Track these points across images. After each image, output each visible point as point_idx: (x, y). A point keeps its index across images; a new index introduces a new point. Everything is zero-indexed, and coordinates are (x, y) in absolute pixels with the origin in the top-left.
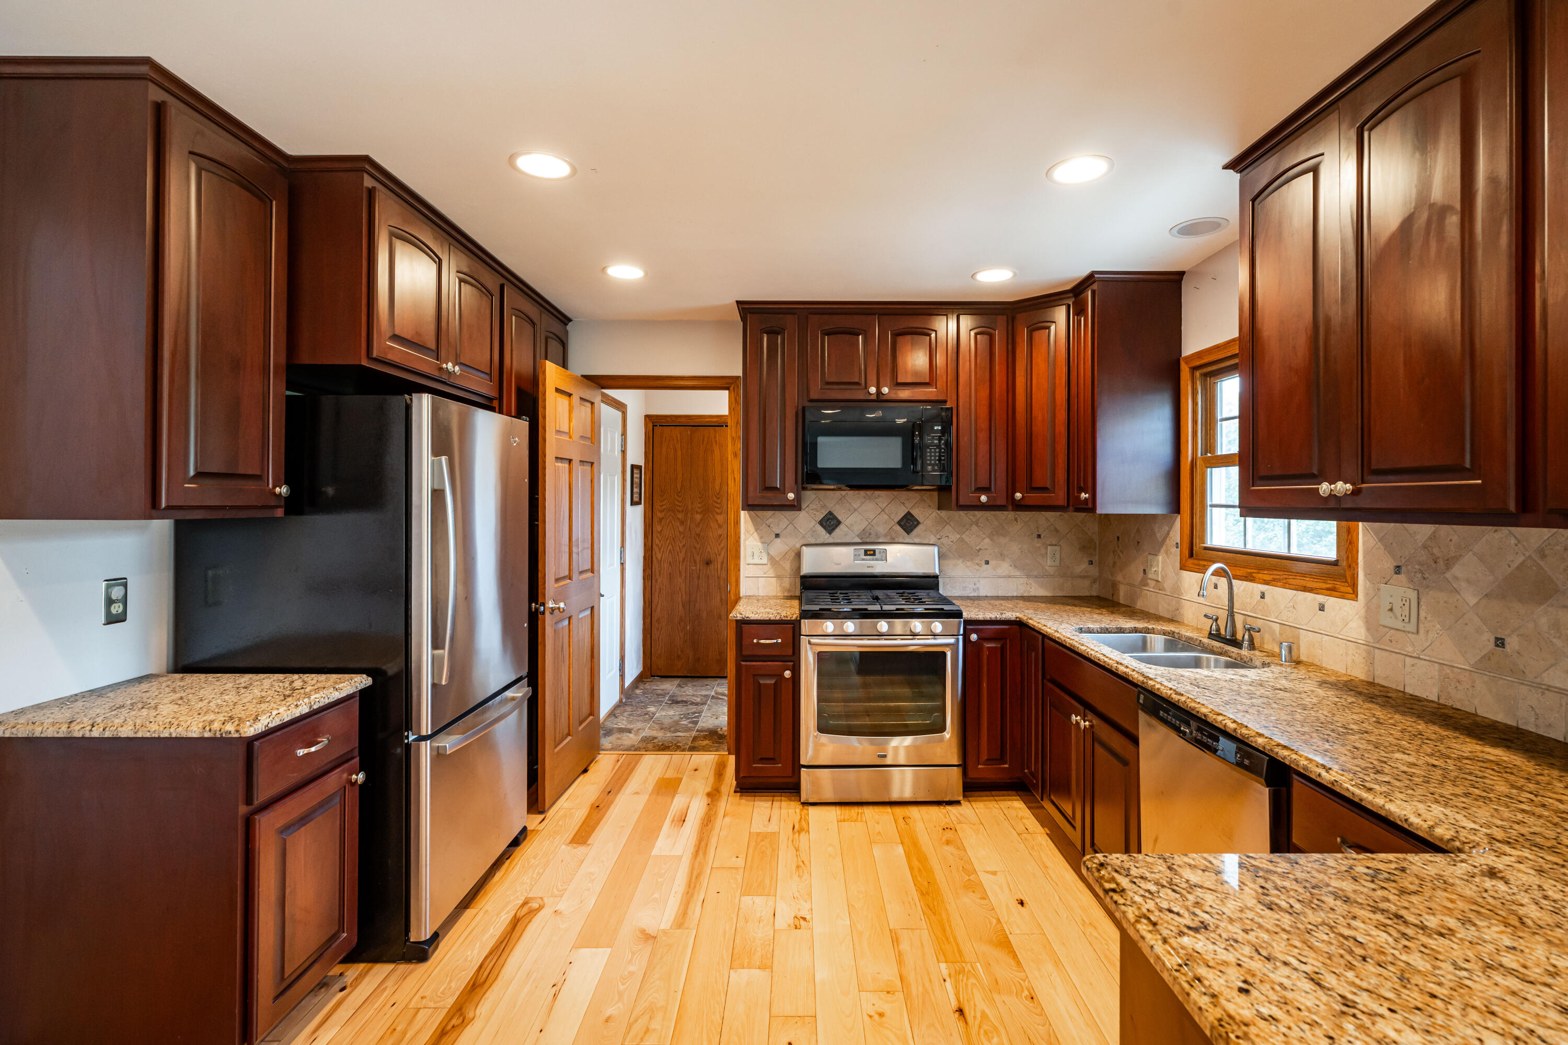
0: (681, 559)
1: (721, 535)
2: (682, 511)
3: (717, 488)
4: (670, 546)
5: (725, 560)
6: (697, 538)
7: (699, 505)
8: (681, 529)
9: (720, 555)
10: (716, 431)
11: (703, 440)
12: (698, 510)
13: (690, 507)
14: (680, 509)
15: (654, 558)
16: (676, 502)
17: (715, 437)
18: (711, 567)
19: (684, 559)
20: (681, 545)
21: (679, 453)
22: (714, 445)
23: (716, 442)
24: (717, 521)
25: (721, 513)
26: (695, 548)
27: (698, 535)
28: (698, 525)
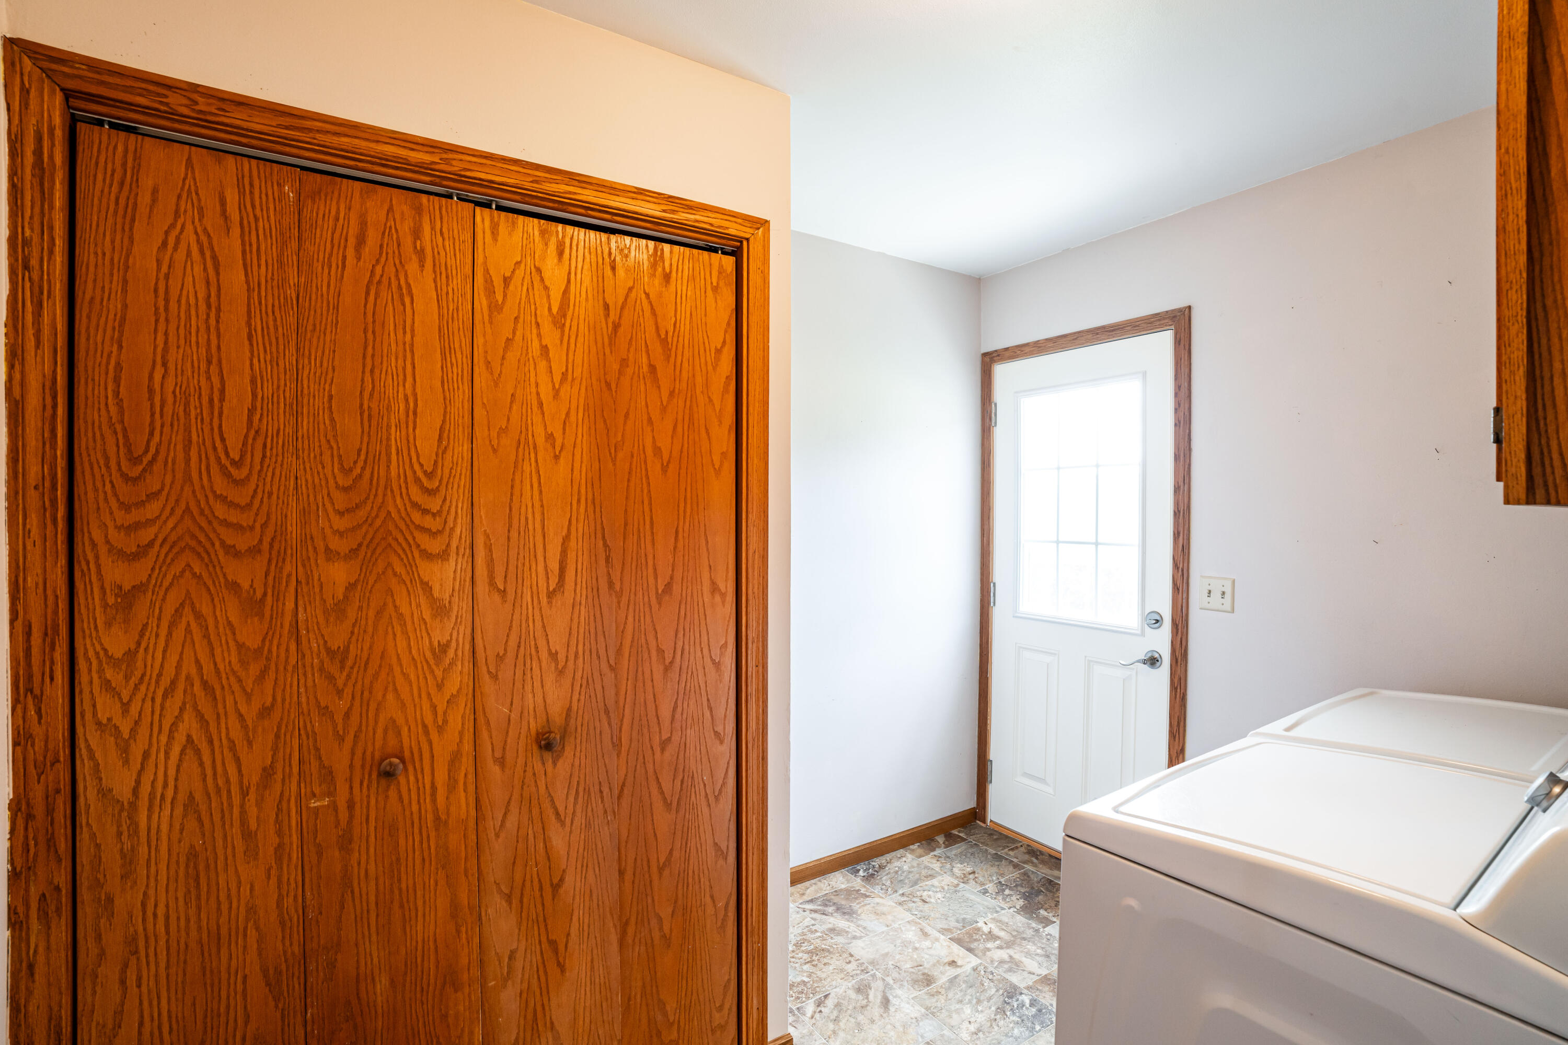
0: (254, 777)
1: (444, 648)
2: (255, 551)
3: (426, 445)
4: (189, 724)
5: (467, 747)
6: (334, 669)
7: (340, 524)
8: (250, 633)
9: (440, 729)
10: (419, 210)
11: (361, 241)
12: (335, 543)
13: (293, 529)
14: (242, 542)
15: (88, 794)
16: (220, 511)
17: (417, 234)
18: (406, 781)
19: (268, 773)
20: (250, 712)
21: (234, 279)
22: (412, 267)
23: (421, 254)
24: (427, 587)
25: (443, 556)
26: (325, 711)
27: (340, 656)
28: (339, 610)
